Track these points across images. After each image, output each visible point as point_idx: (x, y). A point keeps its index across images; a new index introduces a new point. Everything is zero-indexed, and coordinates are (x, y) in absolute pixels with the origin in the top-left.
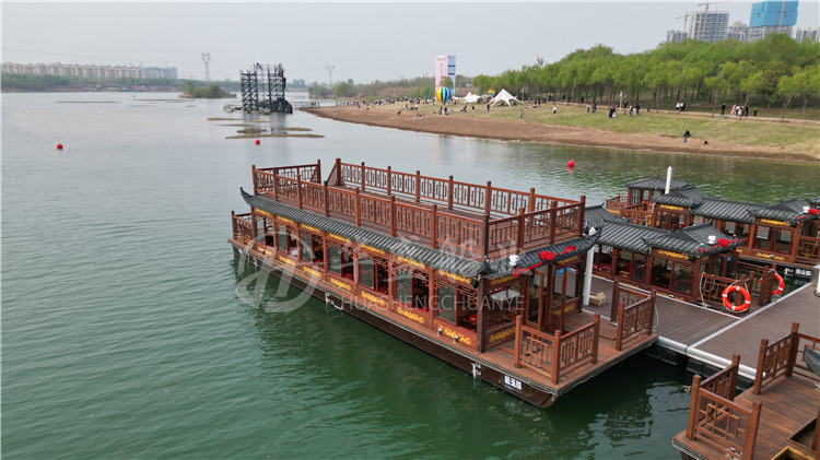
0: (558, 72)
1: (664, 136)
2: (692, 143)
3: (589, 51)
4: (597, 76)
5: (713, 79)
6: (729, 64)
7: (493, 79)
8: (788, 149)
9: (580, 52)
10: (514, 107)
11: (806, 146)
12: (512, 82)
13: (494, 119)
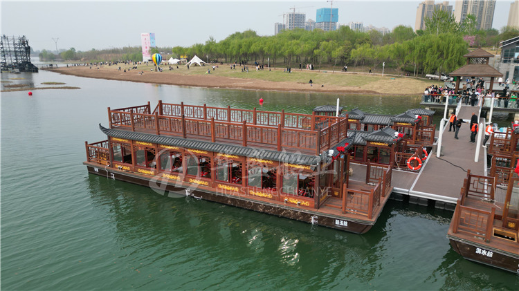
0: (229, 45)
1: (298, 83)
2: (315, 86)
3: (243, 34)
4: (254, 48)
5: (318, 50)
6: (324, 42)
7: (187, 49)
8: (362, 88)
9: (238, 34)
10: (203, 67)
11: (370, 86)
12: (200, 51)
13: (194, 74)
